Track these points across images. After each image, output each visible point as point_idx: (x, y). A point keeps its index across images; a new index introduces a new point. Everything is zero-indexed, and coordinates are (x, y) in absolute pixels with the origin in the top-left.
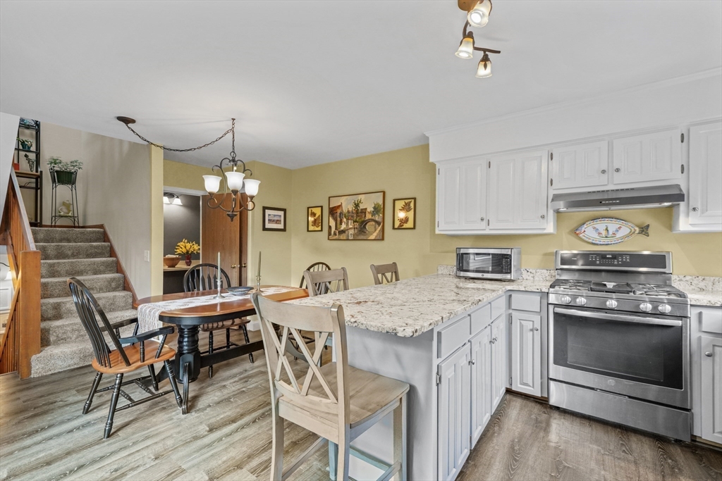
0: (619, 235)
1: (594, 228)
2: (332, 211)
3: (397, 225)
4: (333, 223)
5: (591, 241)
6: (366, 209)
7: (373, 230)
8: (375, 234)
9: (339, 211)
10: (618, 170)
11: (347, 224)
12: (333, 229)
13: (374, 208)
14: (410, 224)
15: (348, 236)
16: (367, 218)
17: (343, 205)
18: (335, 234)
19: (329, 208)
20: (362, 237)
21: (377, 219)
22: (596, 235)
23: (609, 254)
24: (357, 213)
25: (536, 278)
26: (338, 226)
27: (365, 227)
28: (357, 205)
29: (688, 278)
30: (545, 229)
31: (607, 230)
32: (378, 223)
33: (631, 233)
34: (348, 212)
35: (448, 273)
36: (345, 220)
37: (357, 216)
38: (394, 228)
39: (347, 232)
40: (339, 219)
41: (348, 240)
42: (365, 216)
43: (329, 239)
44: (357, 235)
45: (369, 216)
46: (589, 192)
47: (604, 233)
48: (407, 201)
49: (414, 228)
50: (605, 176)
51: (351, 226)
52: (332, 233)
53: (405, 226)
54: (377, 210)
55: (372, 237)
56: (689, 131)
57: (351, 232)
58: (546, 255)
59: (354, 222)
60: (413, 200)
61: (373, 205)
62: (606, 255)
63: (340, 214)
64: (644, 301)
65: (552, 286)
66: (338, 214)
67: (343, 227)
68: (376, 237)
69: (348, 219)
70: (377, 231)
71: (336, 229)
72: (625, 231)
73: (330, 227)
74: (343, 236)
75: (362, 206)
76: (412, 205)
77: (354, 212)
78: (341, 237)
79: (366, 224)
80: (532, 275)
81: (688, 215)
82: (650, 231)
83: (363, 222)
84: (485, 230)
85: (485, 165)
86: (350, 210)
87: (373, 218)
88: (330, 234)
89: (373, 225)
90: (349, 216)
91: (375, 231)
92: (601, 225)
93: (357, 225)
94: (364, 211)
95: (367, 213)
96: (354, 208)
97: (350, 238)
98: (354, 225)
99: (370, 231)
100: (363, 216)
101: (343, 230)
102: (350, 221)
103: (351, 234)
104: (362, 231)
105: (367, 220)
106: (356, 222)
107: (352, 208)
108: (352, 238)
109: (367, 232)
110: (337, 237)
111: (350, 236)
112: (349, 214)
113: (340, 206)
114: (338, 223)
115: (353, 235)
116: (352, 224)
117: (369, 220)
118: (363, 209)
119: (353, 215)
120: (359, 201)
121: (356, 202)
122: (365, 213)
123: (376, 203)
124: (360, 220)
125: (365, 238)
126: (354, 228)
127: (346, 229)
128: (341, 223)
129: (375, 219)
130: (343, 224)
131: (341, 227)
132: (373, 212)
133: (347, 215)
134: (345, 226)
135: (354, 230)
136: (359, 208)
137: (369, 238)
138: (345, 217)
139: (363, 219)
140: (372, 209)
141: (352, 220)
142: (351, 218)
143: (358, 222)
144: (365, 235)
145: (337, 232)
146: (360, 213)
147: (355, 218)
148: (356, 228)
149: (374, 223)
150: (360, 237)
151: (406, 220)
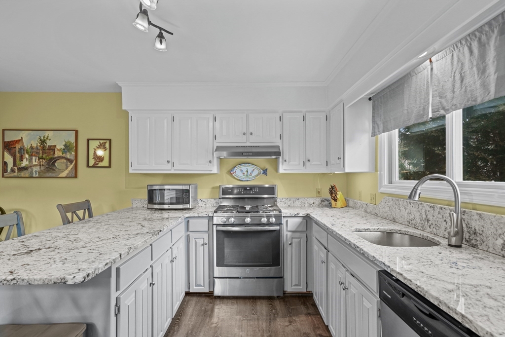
0: (253, 175)
1: (241, 170)
2: (8, 146)
3: (92, 162)
4: (9, 159)
5: (239, 178)
6: (55, 146)
7: (64, 167)
8: (67, 172)
9: (18, 146)
10: (251, 134)
11: (31, 160)
12: (10, 165)
13: (65, 146)
15: (32, 173)
16: (56, 156)
17: (23, 139)
18: (13, 171)
19: (4, 142)
20: (50, 175)
21: (68, 157)
22: (241, 175)
23: (248, 187)
24: (43, 149)
25: (208, 206)
26: (18, 162)
27: (53, 164)
28: (43, 142)
29: (284, 200)
30: (211, 170)
31: (247, 171)
32: (71, 161)
33: (259, 174)
34: (32, 148)
35: (142, 206)
36: (27, 156)
37: (44, 153)
38: (88, 166)
39: (29, 169)
40: (18, 155)
41: (31, 177)
42: (54, 153)
43: (3, 176)
44: (44, 173)
45: (58, 154)
46: (237, 147)
47: (246, 173)
48: (102, 142)
49: (110, 166)
50: (245, 136)
51: (34, 163)
52: (9, 170)
53: (100, 164)
54: (67, 148)
55: (64, 174)
56: (283, 115)
57: (37, 169)
58: (213, 188)
59: (39, 159)
60: (108, 141)
61: (64, 143)
62: (246, 188)
63: (20, 149)
64: (264, 217)
65: (215, 212)
66: (17, 150)
67: (25, 163)
68: (68, 174)
69: (31, 156)
70: (69, 169)
71: (15, 164)
72: (256, 172)
73: (5, 164)
76: (107, 145)
77: (39, 148)
78: (22, 174)
79: (55, 161)
80: (205, 203)
81: (283, 164)
82: (268, 172)
83: (51, 159)
84: (171, 170)
85: (170, 119)
86: (35, 146)
87: (64, 155)
88: (5, 170)
89: (63, 163)
90: (32, 152)
91: (67, 168)
92: (244, 168)
93: (43, 162)
94: (52, 148)
95: (56, 150)
96: (39, 144)
97: (34, 175)
98: (40, 162)
99: (60, 168)
100: (52, 153)
101: (24, 167)
102: (34, 158)
103: (36, 172)
104: (51, 169)
105: (57, 157)
106: (42, 159)
107: (37, 144)
108: (37, 175)
109: (57, 170)
110: (16, 174)
111: (34, 173)
112: (33, 150)
113: (19, 140)
114: (17, 159)
115: (38, 172)
116: (37, 161)
117: (59, 158)
118: (51, 146)
119: (38, 151)
120: (46, 137)
121: (42, 138)
122: (54, 150)
123: (67, 141)
124: (48, 157)
125: (54, 175)
126: (40, 165)
127: (29, 165)
128: (21, 159)
129: (66, 157)
130: (25, 160)
131: (21, 164)
132: (64, 149)
133: (29, 151)
134: (27, 163)
135: (40, 168)
136: (45, 145)
137: (60, 176)
138: (27, 153)
139: (51, 156)
140: (63, 147)
141: (37, 156)
142: (36, 155)
143: (44, 159)
144: (55, 173)
145: (16, 168)
146: (48, 149)
147: (41, 154)
148: (43, 165)
149: (65, 161)
150: (47, 175)
151: (101, 159)
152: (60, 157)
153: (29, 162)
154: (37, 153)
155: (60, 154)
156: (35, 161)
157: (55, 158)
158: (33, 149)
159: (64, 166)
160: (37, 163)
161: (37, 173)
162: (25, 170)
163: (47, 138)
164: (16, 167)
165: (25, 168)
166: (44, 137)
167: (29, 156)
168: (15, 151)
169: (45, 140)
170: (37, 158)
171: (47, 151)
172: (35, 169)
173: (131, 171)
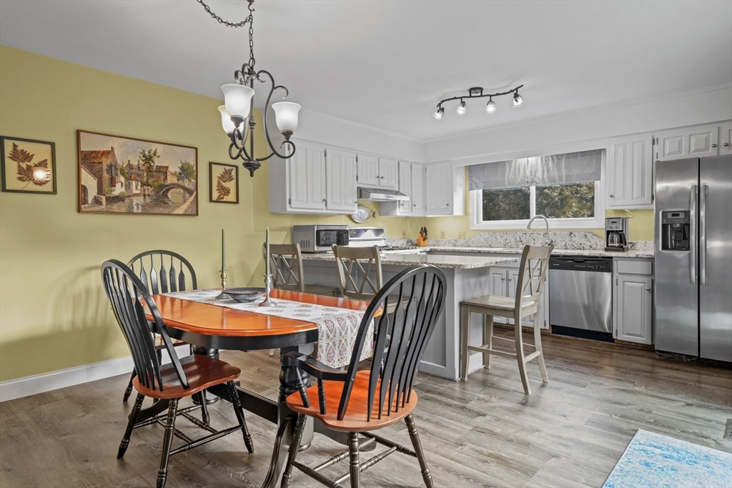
0: (365, 217)
2: (87, 160)
3: (215, 196)
4: (89, 181)
5: (356, 221)
6: (167, 167)
7: (181, 200)
8: (184, 207)
9: (106, 162)
10: (382, 178)
11: (128, 187)
12: (92, 192)
13: (182, 168)
14: (232, 197)
15: (131, 207)
16: (169, 182)
17: (115, 151)
18: (97, 201)
19: (80, 152)
21: (186, 185)
22: (357, 217)
24: (149, 169)
26: (106, 187)
27: (165, 194)
28: (148, 159)
31: (361, 213)
32: (190, 192)
33: (369, 216)
34: (130, 166)
36: (122, 179)
37: (149, 176)
38: (211, 200)
39: (127, 201)
40: (106, 176)
41: (130, 213)
42: (166, 178)
43: (79, 210)
44: (151, 207)
45: (171, 180)
47: (360, 216)
48: (227, 168)
49: (237, 202)
50: (378, 180)
51: (135, 191)
52: (90, 199)
53: (226, 198)
54: (186, 172)
55: (181, 211)
59: (143, 185)
60: (235, 168)
61: (180, 165)
63: (110, 166)
66: (105, 167)
67: (118, 190)
68: (186, 211)
69: (129, 179)
70: (188, 203)
71: (100, 191)
73: (82, 190)
75: (157, 162)
76: (234, 173)
77: (142, 168)
78: (115, 208)
79: (168, 190)
82: (376, 215)
83: (162, 186)
86: (135, 163)
87: (180, 182)
88: (81, 201)
89: (180, 193)
90: (130, 173)
91: (185, 202)
93: (149, 190)
94: (163, 171)
95: (168, 173)
96: (142, 162)
97: (135, 211)
98: (144, 190)
99: (175, 201)
100: (162, 178)
101: (117, 197)
102: (134, 182)
103: (138, 205)
104: (161, 201)
105: (170, 185)
106: (148, 185)
107: (139, 161)
108: (140, 211)
109: (170, 203)
110: (103, 207)
111: (135, 207)
112: (132, 171)
113: (108, 153)
114: (104, 182)
115: (142, 206)
116: (139, 187)
117: (173, 186)
118: (161, 167)
119: (141, 173)
120: (153, 152)
121: (147, 153)
122: (166, 173)
123: (184, 162)
124: (156, 184)
125: (166, 211)
126: (144, 195)
127: (126, 194)
128: (113, 183)
129: (183, 185)
130: (118, 185)
131: (111, 191)
132: (180, 174)
133: (126, 171)
134: (123, 190)
135: (145, 199)
136: (152, 164)
137: (174, 213)
138: (123, 174)
139: (161, 182)
140: (178, 170)
141: (138, 180)
142: (137, 178)
143: (151, 187)
144: (167, 207)
145: (104, 198)
146: (156, 171)
147: (145, 178)
148: (149, 195)
149: (182, 191)
150: (156, 210)
151: (227, 192)
152: (174, 184)
153: (126, 188)
154: (138, 175)
155: (175, 180)
156: (136, 188)
157: (167, 185)
158: (132, 168)
160: (139, 192)
161: (140, 207)
162: (119, 201)
163: (155, 154)
164: (104, 195)
165: (119, 199)
166: (149, 152)
167: (126, 179)
168: (101, 168)
169: (151, 157)
170: (139, 184)
171: (155, 174)
172: (136, 201)
173: (289, 209)
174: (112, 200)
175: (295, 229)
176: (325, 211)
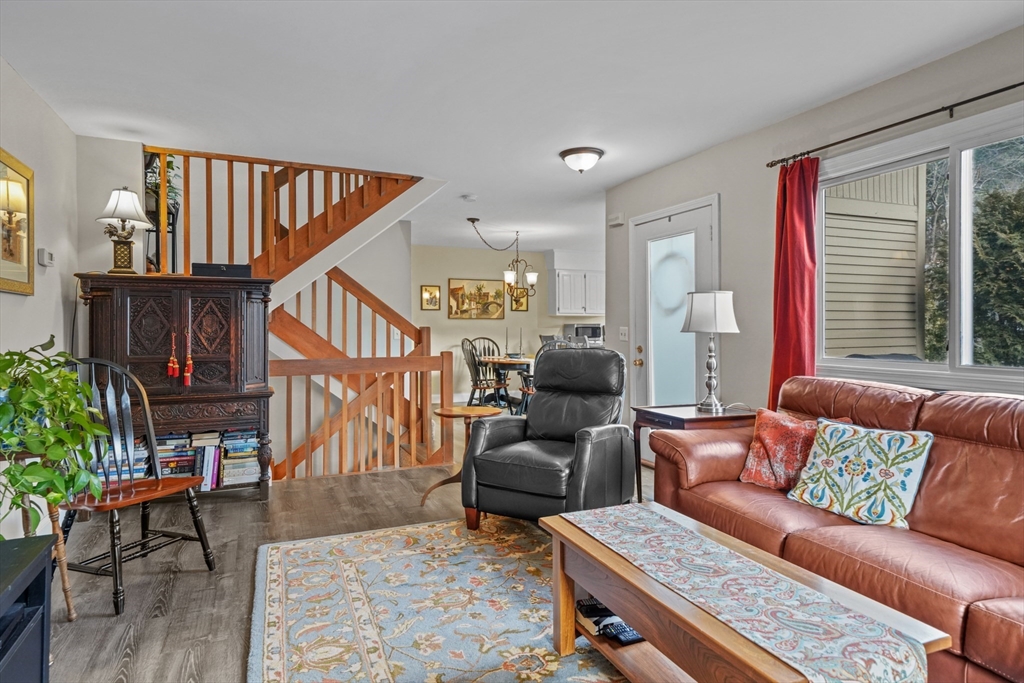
2: (453, 293)
3: (514, 307)
4: (453, 303)
6: (489, 293)
8: (497, 314)
9: (460, 293)
11: (470, 305)
12: (454, 309)
13: (496, 293)
14: (524, 307)
15: (471, 315)
16: (489, 301)
17: (465, 287)
18: (456, 313)
19: (450, 289)
20: (484, 316)
21: (498, 302)
24: (480, 295)
26: (460, 306)
27: (487, 308)
28: (479, 289)
32: (500, 306)
34: (471, 294)
36: (467, 301)
37: (480, 298)
38: (512, 310)
39: (469, 312)
40: (460, 300)
41: (471, 318)
42: (488, 299)
43: (449, 318)
44: (481, 315)
45: (491, 299)
48: (521, 291)
49: (527, 310)
51: (473, 307)
52: (453, 312)
53: (521, 308)
54: (498, 295)
55: (495, 316)
57: (475, 312)
59: (477, 303)
60: (526, 290)
61: (495, 291)
63: (462, 295)
66: (460, 296)
67: (466, 307)
68: (498, 316)
69: (470, 301)
70: (499, 312)
71: (458, 308)
73: (450, 307)
74: (465, 315)
75: (484, 291)
77: (476, 294)
78: (464, 316)
79: (489, 305)
83: (486, 304)
86: (473, 292)
87: (495, 301)
88: (450, 313)
89: (495, 307)
90: (471, 298)
91: (497, 311)
93: (480, 306)
94: (487, 295)
95: (489, 296)
96: (476, 291)
97: (473, 317)
98: (477, 306)
99: (492, 311)
100: (486, 299)
102: (473, 302)
103: (474, 314)
104: (485, 312)
106: (479, 303)
108: (475, 317)
109: (490, 312)
110: (459, 316)
112: (472, 296)
113: (461, 288)
114: (459, 303)
115: (476, 314)
117: (492, 303)
118: (486, 293)
119: (476, 297)
120: (482, 285)
121: (479, 286)
123: (497, 289)
124: (483, 302)
125: (488, 317)
126: (477, 309)
127: (469, 309)
128: (463, 303)
130: (465, 304)
131: (463, 307)
132: (495, 296)
134: (468, 306)
135: (477, 311)
136: (481, 292)
137: (492, 318)
138: (468, 298)
139: (485, 301)
140: (494, 294)
142: (474, 300)
143: (481, 304)
144: (488, 315)
145: (459, 311)
147: (478, 300)
148: (479, 309)
149: (496, 305)
151: (522, 305)
155: (493, 300)
156: (473, 304)
157: (489, 303)
159: (495, 310)
160: (475, 307)
163: (483, 287)
165: (466, 311)
168: (458, 296)
169: (481, 288)
170: (475, 303)
171: (482, 297)
172: (473, 312)
173: (558, 314)
174: (463, 312)
175: (566, 327)
176: (584, 315)
